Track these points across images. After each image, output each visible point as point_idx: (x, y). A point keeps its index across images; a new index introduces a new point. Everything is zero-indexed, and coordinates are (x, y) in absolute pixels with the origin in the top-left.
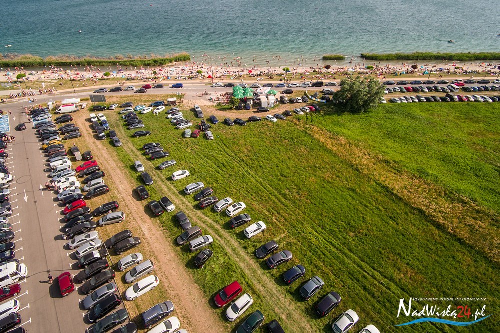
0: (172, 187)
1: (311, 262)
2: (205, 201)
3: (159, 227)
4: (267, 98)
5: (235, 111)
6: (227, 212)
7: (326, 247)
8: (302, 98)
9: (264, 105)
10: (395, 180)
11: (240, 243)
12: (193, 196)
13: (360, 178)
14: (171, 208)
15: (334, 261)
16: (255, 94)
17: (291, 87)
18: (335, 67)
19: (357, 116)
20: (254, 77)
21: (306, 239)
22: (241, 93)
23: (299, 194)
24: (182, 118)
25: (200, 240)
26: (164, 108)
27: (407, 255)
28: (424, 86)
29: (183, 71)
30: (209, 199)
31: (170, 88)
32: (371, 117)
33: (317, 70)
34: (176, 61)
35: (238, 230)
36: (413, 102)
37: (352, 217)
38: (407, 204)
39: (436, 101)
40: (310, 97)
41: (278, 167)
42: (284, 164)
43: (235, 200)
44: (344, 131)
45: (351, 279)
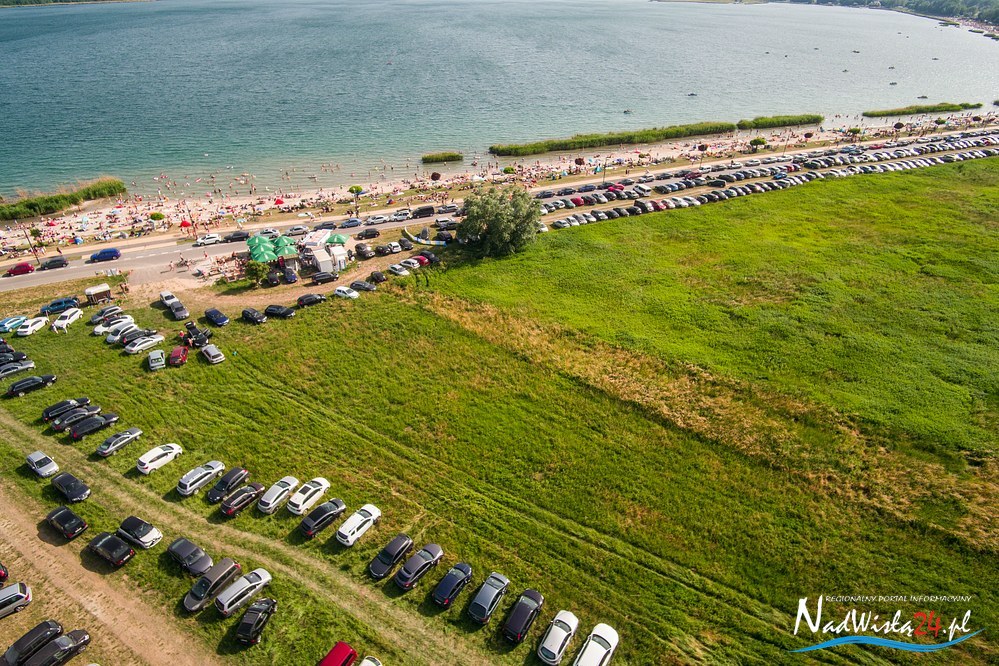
0: (144, 490)
1: (479, 550)
2: (233, 498)
3: (132, 589)
4: (328, 251)
5: (263, 291)
6: (290, 507)
7: (500, 514)
8: (400, 241)
9: (326, 268)
10: (587, 363)
11: (332, 562)
12: (201, 496)
13: (532, 372)
14: (152, 537)
15: (518, 534)
16: (302, 248)
17: (373, 224)
18: (448, 176)
19: (504, 262)
20: (290, 211)
21: (461, 510)
22: (268, 249)
23: (432, 430)
24: (136, 327)
25: (242, 584)
26: (80, 312)
27: (631, 484)
28: (600, 193)
29: (113, 218)
30: (244, 491)
31: (87, 262)
32: (528, 259)
33: (416, 185)
34: (88, 198)
35: (322, 537)
36: (589, 222)
37: (532, 445)
38: (614, 399)
39: (621, 215)
40: (415, 239)
41: (380, 386)
42: (391, 379)
43: (304, 477)
44: (489, 292)
45: (552, 555)
